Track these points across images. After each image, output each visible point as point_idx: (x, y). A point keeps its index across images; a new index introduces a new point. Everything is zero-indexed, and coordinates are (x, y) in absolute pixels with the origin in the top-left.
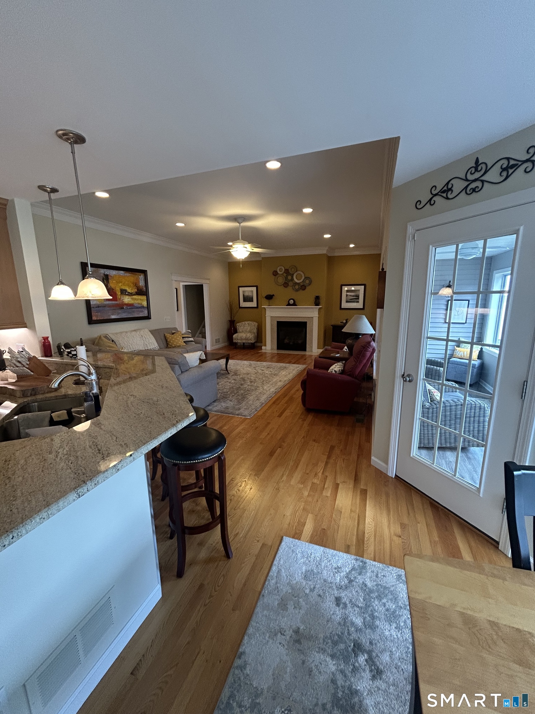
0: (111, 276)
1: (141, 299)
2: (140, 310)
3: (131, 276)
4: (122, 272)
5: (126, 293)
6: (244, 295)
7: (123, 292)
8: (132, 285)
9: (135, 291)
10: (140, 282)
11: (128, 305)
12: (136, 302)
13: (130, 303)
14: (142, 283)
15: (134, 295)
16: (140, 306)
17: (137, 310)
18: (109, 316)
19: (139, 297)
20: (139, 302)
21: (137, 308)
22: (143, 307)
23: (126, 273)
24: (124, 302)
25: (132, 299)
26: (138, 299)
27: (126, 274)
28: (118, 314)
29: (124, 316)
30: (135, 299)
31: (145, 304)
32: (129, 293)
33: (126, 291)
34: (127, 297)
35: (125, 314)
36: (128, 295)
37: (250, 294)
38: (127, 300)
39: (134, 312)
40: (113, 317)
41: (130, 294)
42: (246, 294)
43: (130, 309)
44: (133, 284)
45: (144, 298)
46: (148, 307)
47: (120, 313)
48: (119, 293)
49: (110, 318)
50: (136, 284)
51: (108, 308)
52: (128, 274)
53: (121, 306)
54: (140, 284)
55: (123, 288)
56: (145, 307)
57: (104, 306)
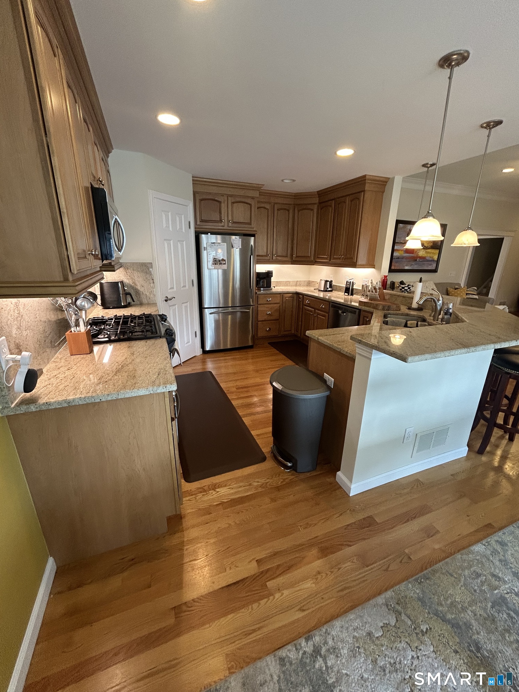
1: (433, 253)
2: (430, 263)
9: (431, 245)
12: (429, 255)
13: (423, 256)
15: (429, 248)
16: (431, 259)
17: (428, 262)
18: (404, 266)
19: (433, 251)
20: (431, 255)
21: (428, 261)
22: (433, 261)
24: (418, 255)
25: (426, 252)
28: (411, 265)
29: (415, 267)
30: (428, 253)
31: (436, 258)
35: (416, 266)
39: (424, 264)
40: (406, 268)
43: (421, 261)
46: (438, 261)
47: (413, 265)
49: (404, 268)
51: (405, 260)
56: (435, 261)
57: (403, 258)
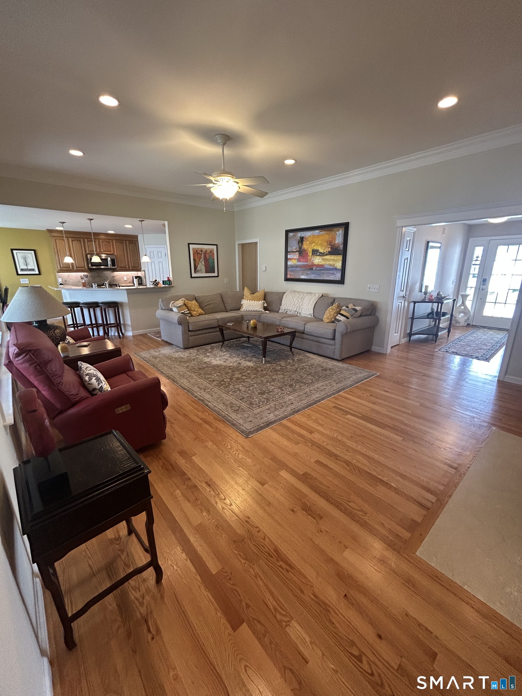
0: (306, 238)
1: (333, 260)
2: (331, 272)
3: (326, 234)
4: (317, 231)
8: (326, 244)
9: (328, 250)
10: (337, 239)
11: (318, 266)
12: (327, 263)
13: (320, 264)
15: (326, 255)
17: (328, 272)
18: (300, 275)
19: (333, 257)
23: (321, 232)
24: (314, 263)
25: (323, 259)
26: (329, 260)
28: (307, 274)
30: (327, 260)
31: (339, 265)
33: (317, 251)
34: (318, 257)
35: (313, 276)
38: (317, 260)
39: (323, 274)
40: (303, 277)
41: (322, 254)
43: (319, 270)
45: (340, 257)
46: (343, 270)
48: (311, 254)
49: (300, 278)
50: (330, 243)
51: (299, 269)
53: (311, 268)
54: (336, 242)
55: (315, 248)
56: (340, 269)
57: (297, 266)
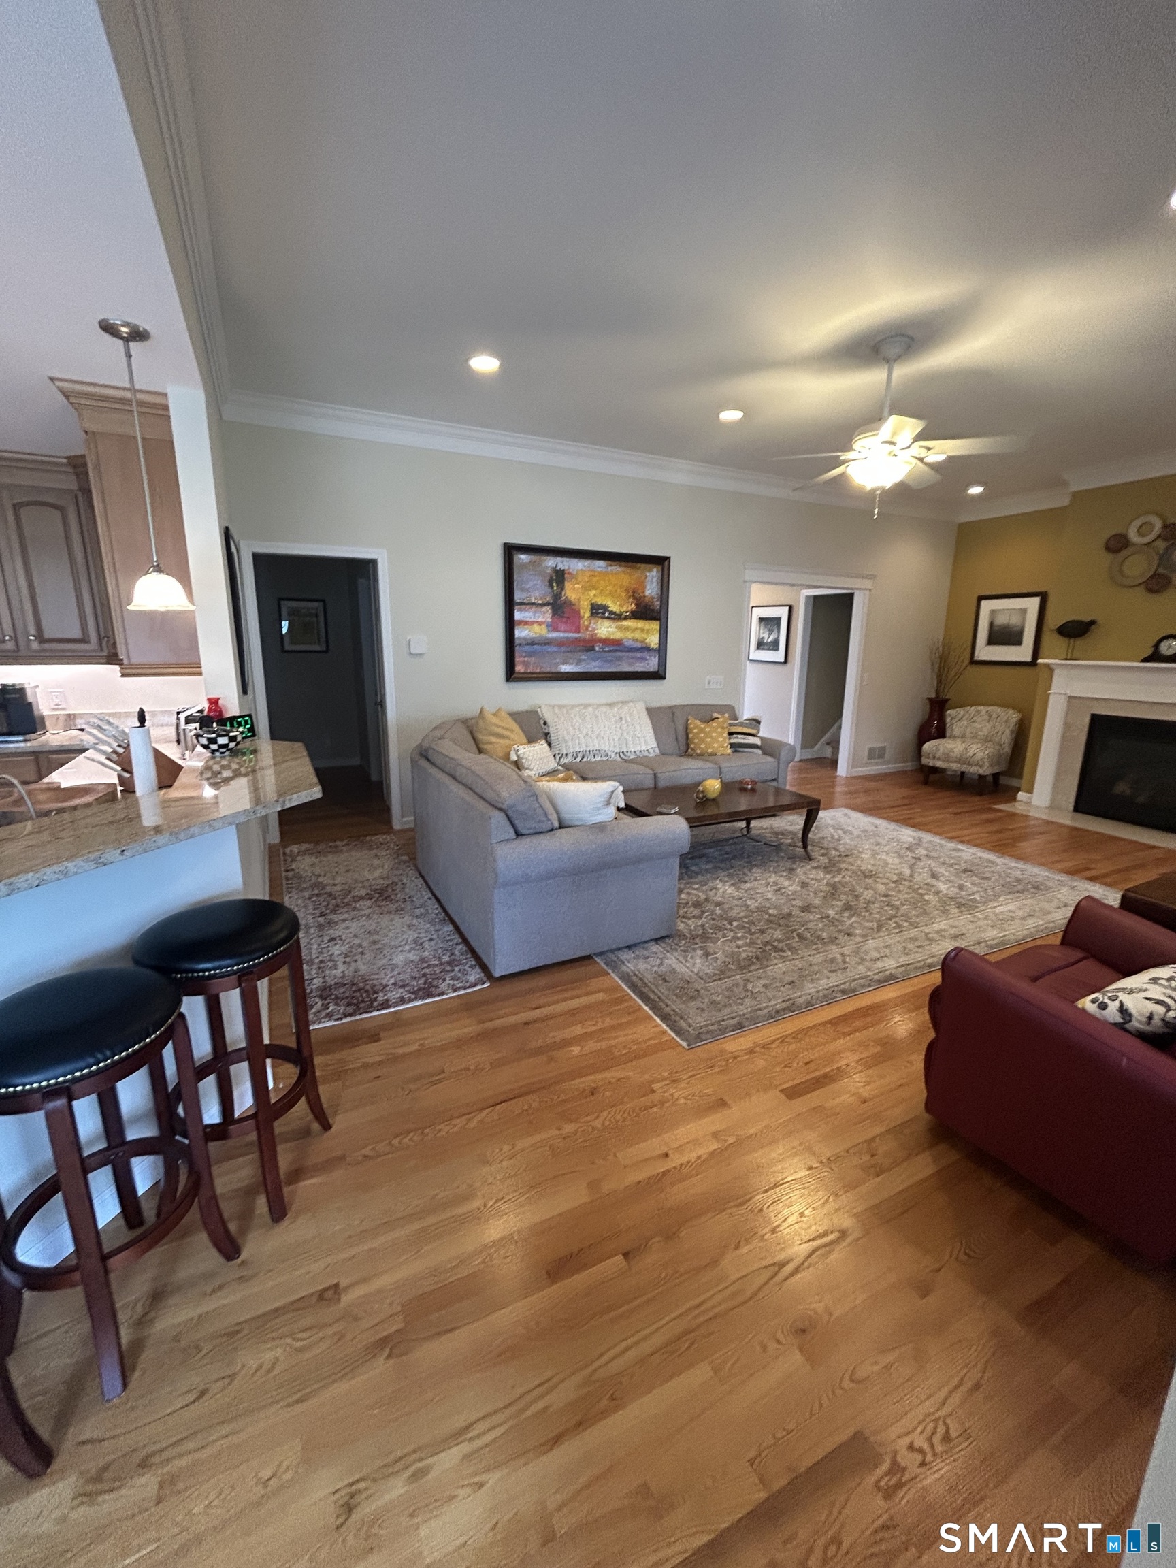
0: (569, 573)
1: (642, 630)
2: (638, 655)
3: (624, 572)
4: (601, 563)
5: (604, 613)
6: (991, 624)
7: (598, 611)
8: (624, 594)
9: (629, 609)
10: (648, 587)
11: (606, 642)
12: (630, 635)
13: (612, 637)
14: (651, 590)
15: (626, 618)
16: (639, 645)
17: (630, 654)
18: (557, 665)
19: (640, 624)
20: (638, 635)
21: (630, 650)
22: (648, 649)
23: (611, 565)
24: (596, 634)
25: (619, 628)
26: (634, 630)
27: (610, 568)
28: (579, 662)
29: (594, 667)
30: (627, 629)
31: (653, 640)
32: (612, 613)
33: (605, 608)
34: (607, 623)
35: (594, 664)
36: (608, 618)
37: (1015, 620)
38: (605, 629)
39: (619, 659)
40: (565, 668)
41: (616, 617)
42: (1001, 620)
43: (610, 651)
44: (627, 591)
45: (655, 625)
47: (584, 660)
48: (587, 614)
49: (558, 670)
50: (634, 592)
51: (555, 649)
52: (616, 568)
53: (589, 646)
54: (647, 593)
55: (599, 601)
56: (655, 650)
57: (548, 642)
